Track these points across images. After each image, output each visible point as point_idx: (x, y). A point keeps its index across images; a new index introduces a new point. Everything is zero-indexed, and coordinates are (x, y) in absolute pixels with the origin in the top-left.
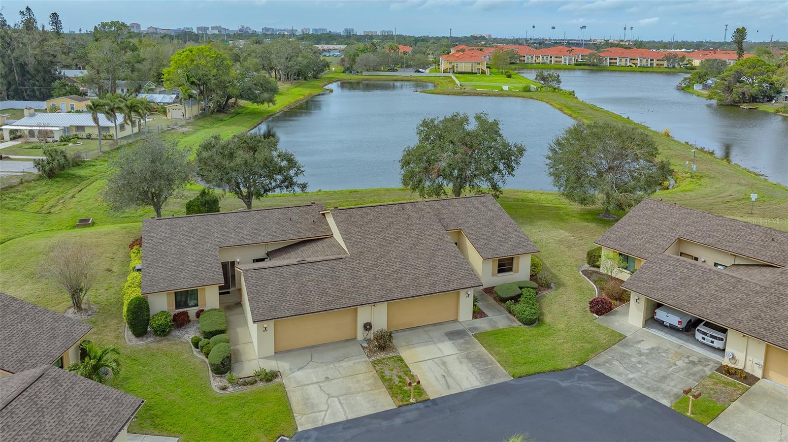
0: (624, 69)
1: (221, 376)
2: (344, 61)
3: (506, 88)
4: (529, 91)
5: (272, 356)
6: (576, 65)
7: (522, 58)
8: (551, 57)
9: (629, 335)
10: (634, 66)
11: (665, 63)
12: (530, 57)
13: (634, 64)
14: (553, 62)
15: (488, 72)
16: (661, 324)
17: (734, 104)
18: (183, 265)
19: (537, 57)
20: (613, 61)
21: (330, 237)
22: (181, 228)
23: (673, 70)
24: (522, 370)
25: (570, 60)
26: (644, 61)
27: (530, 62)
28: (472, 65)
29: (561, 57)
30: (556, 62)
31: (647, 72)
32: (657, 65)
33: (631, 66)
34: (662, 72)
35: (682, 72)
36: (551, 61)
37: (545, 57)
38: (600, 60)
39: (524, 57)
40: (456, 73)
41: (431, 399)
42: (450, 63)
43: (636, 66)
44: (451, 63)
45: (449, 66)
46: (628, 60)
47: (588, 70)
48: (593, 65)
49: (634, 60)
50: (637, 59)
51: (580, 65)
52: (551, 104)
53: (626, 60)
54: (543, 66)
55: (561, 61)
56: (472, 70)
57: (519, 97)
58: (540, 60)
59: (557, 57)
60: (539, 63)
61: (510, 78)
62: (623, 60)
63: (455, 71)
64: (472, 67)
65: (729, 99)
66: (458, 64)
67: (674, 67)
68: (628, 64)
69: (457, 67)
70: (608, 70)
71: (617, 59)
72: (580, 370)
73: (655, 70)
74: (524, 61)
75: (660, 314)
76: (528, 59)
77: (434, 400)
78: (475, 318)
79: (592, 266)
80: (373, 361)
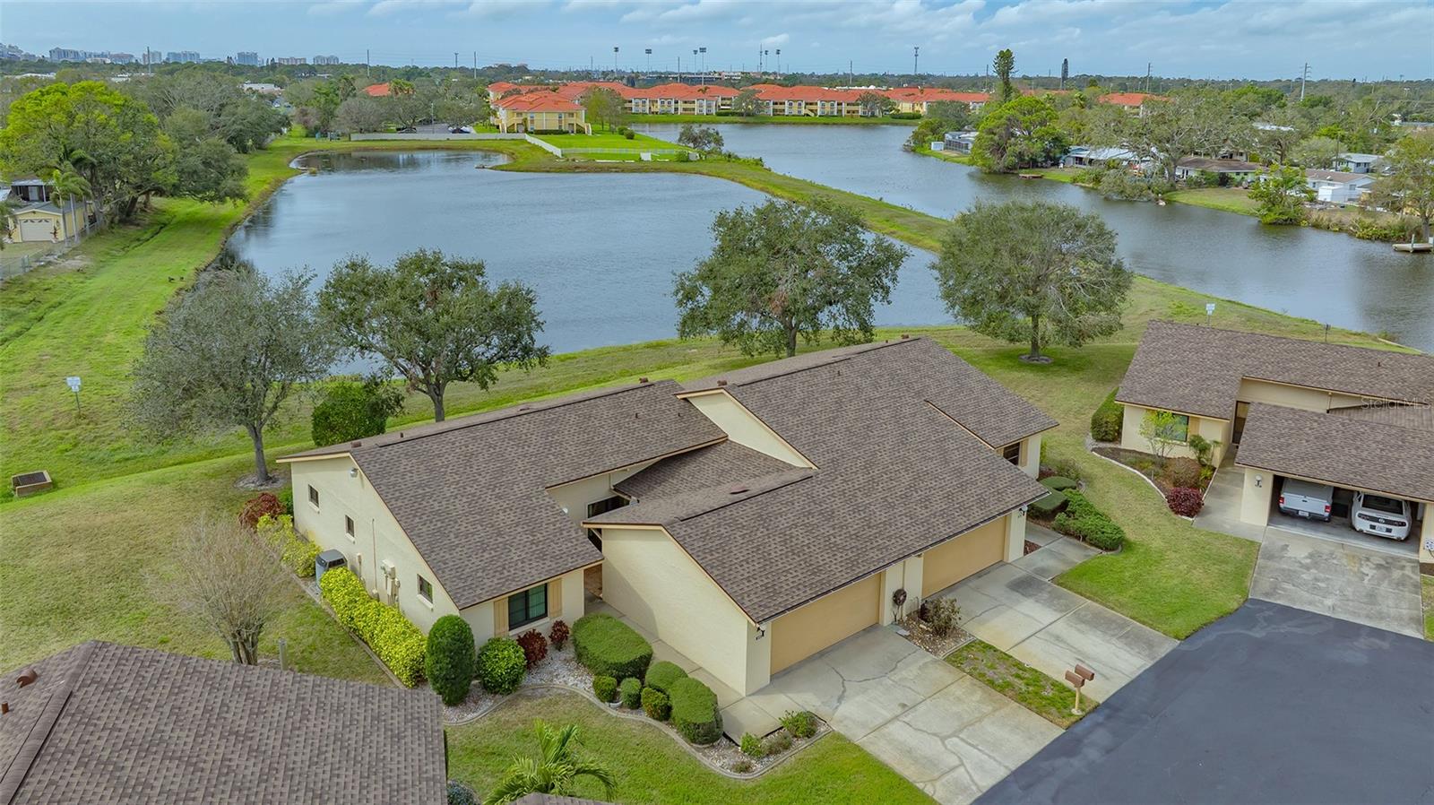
0: (798, 121)
1: (713, 746)
2: (306, 114)
3: (646, 156)
4: (688, 160)
5: (767, 686)
6: (719, 114)
7: (627, 105)
8: (676, 102)
9: (1259, 539)
10: (812, 115)
11: (860, 108)
12: (640, 102)
13: (812, 111)
15: (588, 129)
16: (1292, 515)
17: (1009, 171)
18: (499, 534)
19: (655, 102)
20: (779, 107)
21: (724, 442)
23: (873, 120)
24: (1182, 624)
25: (709, 106)
26: (828, 105)
28: (560, 117)
29: (694, 102)
30: (685, 109)
31: (834, 124)
32: (848, 112)
33: (808, 115)
34: (857, 124)
35: (887, 124)
36: (676, 109)
37: (666, 102)
38: (758, 105)
39: (631, 102)
40: (532, 133)
41: (1101, 702)
42: (519, 114)
43: (816, 115)
44: (521, 114)
45: (516, 120)
46: (803, 105)
47: (741, 123)
48: (748, 115)
49: (811, 104)
50: (816, 104)
51: (726, 114)
52: (740, 182)
53: (800, 104)
54: (664, 118)
56: (560, 126)
57: (677, 171)
58: (658, 107)
59: (686, 102)
60: (657, 113)
61: (632, 139)
62: (795, 105)
63: (529, 130)
64: (560, 122)
65: (999, 164)
66: (534, 115)
67: (873, 115)
68: (804, 111)
69: (532, 122)
70: (773, 123)
71: (784, 103)
72: (1252, 612)
73: (847, 121)
75: (1291, 500)
76: (637, 105)
77: (1107, 704)
78: (1026, 552)
79: (1102, 440)
80: (947, 659)
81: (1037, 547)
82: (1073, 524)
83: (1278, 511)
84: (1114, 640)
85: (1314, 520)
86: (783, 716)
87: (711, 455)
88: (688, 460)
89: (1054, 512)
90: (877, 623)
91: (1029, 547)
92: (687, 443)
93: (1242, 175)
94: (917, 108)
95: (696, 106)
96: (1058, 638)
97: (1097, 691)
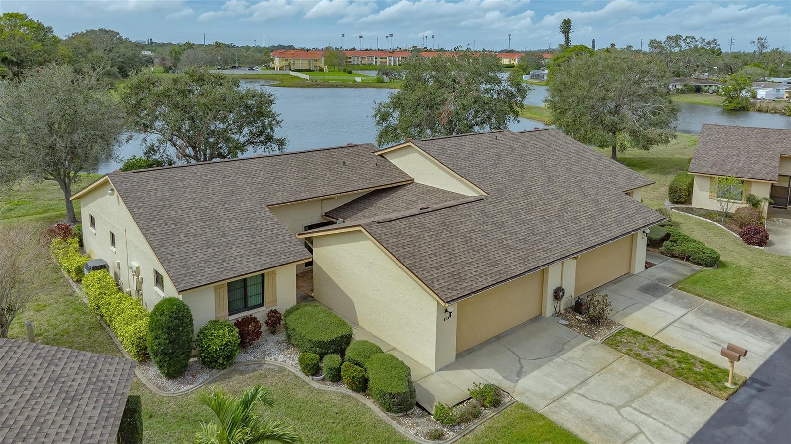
1: (407, 415)
2: (165, 60)
3: (359, 79)
4: (383, 82)
5: (453, 363)
6: (400, 65)
7: (349, 60)
8: (376, 58)
12: (356, 59)
15: (326, 69)
18: (224, 236)
19: (363, 58)
21: (411, 184)
22: (185, 183)
25: (395, 61)
27: (356, 63)
28: (310, 62)
29: (386, 58)
30: (381, 62)
36: (376, 62)
37: (370, 59)
39: (350, 58)
40: (293, 71)
41: (748, 378)
42: (286, 60)
44: (288, 60)
45: (285, 63)
54: (370, 67)
55: (386, 62)
56: (310, 67)
57: (376, 87)
58: (366, 61)
59: (381, 58)
60: (365, 65)
61: (351, 73)
63: (292, 69)
64: (310, 64)
66: (295, 61)
69: (294, 64)
74: (350, 62)
76: (354, 60)
77: (753, 379)
78: (646, 268)
79: (677, 203)
80: (605, 342)
81: (653, 265)
82: (677, 249)
84: (738, 329)
86: (472, 387)
87: (401, 192)
88: (384, 195)
89: (662, 241)
90: (541, 315)
91: (648, 265)
92: (383, 182)
93: (708, 87)
94: (512, 62)
95: (387, 60)
96: (691, 327)
97: (745, 369)
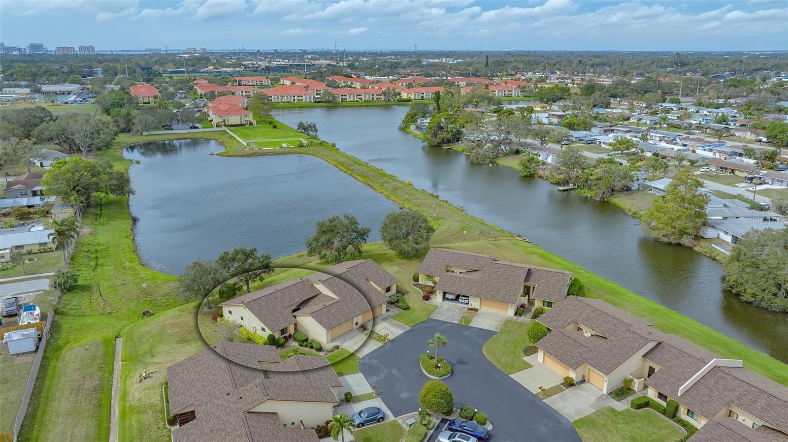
0: (353, 105)
4: (303, 146)
6: (315, 102)
7: (270, 98)
8: (294, 96)
9: (439, 305)
10: (360, 101)
11: (382, 97)
12: (276, 97)
13: (360, 99)
14: (296, 101)
15: (254, 123)
16: (448, 299)
17: (439, 145)
19: (283, 97)
20: (344, 97)
23: (389, 103)
24: (412, 324)
25: (310, 98)
26: (367, 96)
27: (277, 101)
28: (241, 117)
29: (302, 96)
30: (298, 100)
31: (371, 106)
32: (377, 99)
33: (358, 101)
34: (381, 105)
35: (396, 105)
36: (294, 100)
37: (289, 97)
38: (333, 97)
40: (228, 126)
42: (221, 117)
43: (362, 100)
44: (222, 117)
46: (356, 96)
47: (326, 106)
48: (329, 102)
49: (359, 95)
50: (362, 95)
51: (319, 102)
52: (326, 160)
53: (354, 96)
55: (303, 100)
56: (241, 122)
57: (298, 153)
58: (285, 99)
59: (298, 96)
60: (284, 102)
61: (276, 128)
62: (352, 96)
63: (227, 124)
64: (241, 120)
66: (228, 117)
67: (389, 100)
68: (356, 99)
69: (228, 121)
70: (341, 107)
71: (346, 95)
72: (429, 320)
73: (376, 104)
74: (272, 100)
75: (447, 296)
76: (275, 99)
77: (393, 340)
78: (387, 312)
79: (415, 281)
81: (389, 310)
82: (399, 305)
83: (445, 298)
84: (398, 328)
85: (452, 300)
89: (396, 302)
91: (387, 311)
93: (526, 149)
94: (410, 95)
95: (304, 98)
96: (388, 329)
97: (391, 337)
